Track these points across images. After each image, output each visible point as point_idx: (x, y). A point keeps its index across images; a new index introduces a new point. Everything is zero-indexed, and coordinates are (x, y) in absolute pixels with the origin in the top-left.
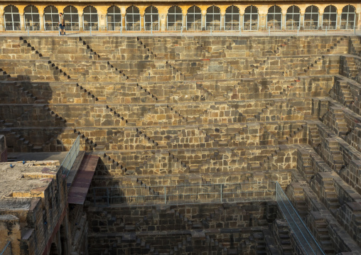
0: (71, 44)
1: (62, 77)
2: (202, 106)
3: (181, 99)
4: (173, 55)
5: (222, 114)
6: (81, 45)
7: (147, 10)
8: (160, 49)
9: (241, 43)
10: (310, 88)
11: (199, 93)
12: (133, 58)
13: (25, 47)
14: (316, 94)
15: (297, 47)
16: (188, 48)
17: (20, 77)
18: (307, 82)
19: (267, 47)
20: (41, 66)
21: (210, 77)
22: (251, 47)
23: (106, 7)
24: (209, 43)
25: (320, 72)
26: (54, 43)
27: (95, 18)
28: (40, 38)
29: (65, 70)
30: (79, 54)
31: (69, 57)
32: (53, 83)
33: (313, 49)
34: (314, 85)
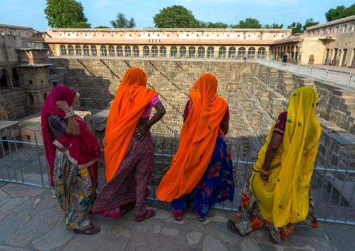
0: (120, 63)
1: (115, 78)
2: (173, 94)
3: (165, 90)
4: (165, 69)
5: (181, 98)
6: (124, 63)
7: (161, 48)
8: (159, 66)
9: (197, 65)
10: (227, 88)
11: (173, 88)
12: (146, 70)
13: (102, 64)
14: (230, 91)
15: (225, 68)
16: (171, 66)
17: (99, 77)
18: (225, 85)
19: (210, 67)
20: (107, 73)
21: (179, 80)
22: (201, 67)
24: (182, 64)
25: (234, 80)
26: (114, 63)
27: (138, 51)
28: (109, 60)
29: (117, 74)
30: (124, 68)
31: (120, 69)
32: (111, 80)
33: (233, 69)
34: (229, 87)
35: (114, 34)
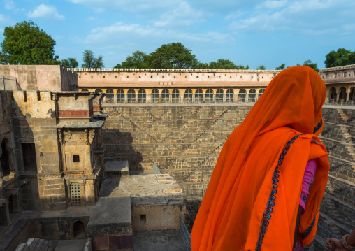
0: (141, 111)
1: (137, 129)
2: (216, 145)
3: (203, 141)
4: (196, 116)
7: (173, 92)
8: (188, 113)
9: (233, 110)
11: (213, 138)
12: (174, 118)
13: (116, 112)
16: (204, 113)
19: (246, 112)
20: (126, 123)
21: (217, 129)
22: (238, 112)
23: (151, 90)
24: (215, 110)
26: (130, 110)
27: (145, 96)
28: (123, 107)
29: (138, 125)
30: (145, 116)
31: (140, 118)
32: (132, 133)
35: (107, 75)
